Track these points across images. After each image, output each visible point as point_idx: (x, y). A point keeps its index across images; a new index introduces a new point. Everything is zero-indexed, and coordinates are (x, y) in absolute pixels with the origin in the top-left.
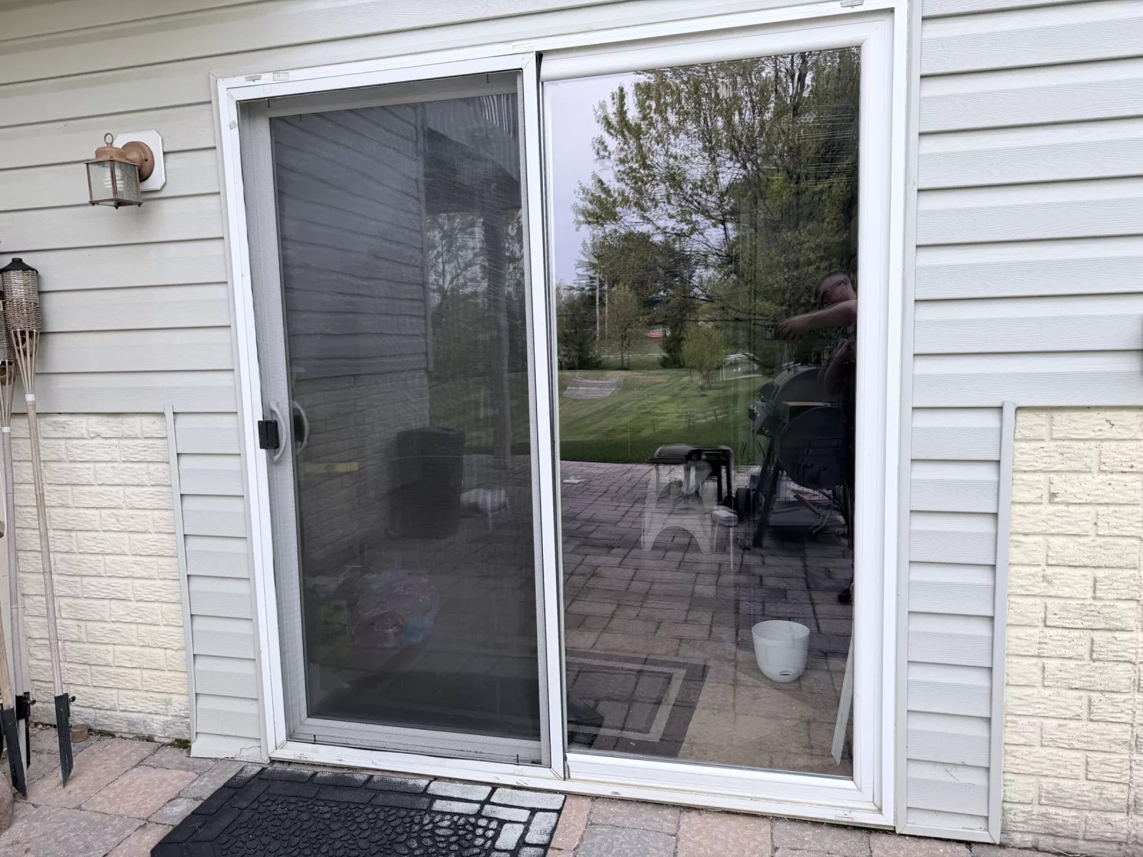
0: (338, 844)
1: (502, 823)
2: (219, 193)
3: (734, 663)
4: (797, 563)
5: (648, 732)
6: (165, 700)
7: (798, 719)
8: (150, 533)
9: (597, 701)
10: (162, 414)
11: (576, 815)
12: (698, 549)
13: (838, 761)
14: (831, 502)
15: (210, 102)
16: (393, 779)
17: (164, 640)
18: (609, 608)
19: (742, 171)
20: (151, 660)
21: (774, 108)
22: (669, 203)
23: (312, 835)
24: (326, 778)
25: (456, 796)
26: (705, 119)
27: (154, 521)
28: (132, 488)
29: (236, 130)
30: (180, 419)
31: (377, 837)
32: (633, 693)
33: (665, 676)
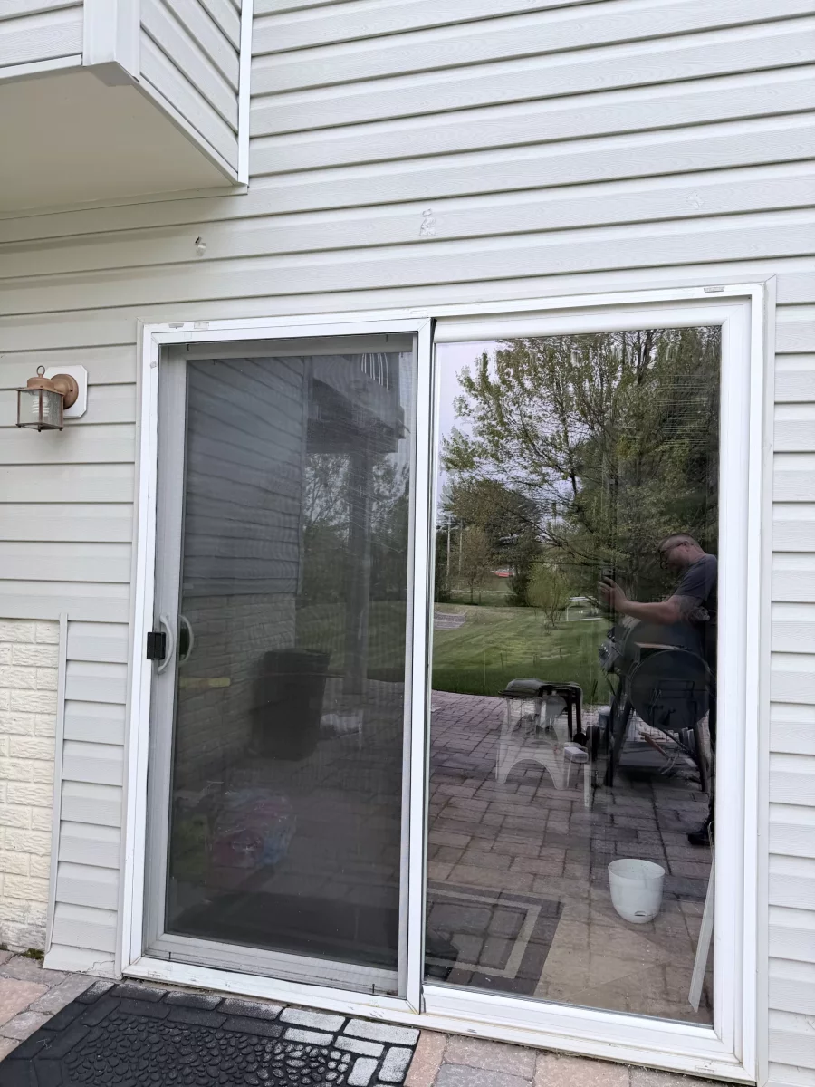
0: (188, 1070)
1: (355, 1056)
2: (134, 423)
3: (587, 902)
4: (647, 804)
5: (504, 969)
6: (22, 907)
7: (652, 963)
8: (31, 736)
9: (452, 934)
10: (57, 622)
11: (430, 1051)
12: (551, 784)
13: (696, 1008)
14: (677, 745)
15: (135, 344)
16: (246, 1003)
17: (30, 844)
18: (463, 840)
19: (590, 431)
20: (14, 865)
21: (622, 377)
22: (521, 456)
23: (163, 1059)
24: (177, 999)
25: (309, 1025)
26: (558, 384)
27: (36, 725)
28: (18, 692)
29: (157, 368)
30: (73, 627)
31: (227, 1065)
32: (488, 927)
33: (520, 911)
